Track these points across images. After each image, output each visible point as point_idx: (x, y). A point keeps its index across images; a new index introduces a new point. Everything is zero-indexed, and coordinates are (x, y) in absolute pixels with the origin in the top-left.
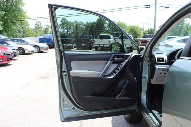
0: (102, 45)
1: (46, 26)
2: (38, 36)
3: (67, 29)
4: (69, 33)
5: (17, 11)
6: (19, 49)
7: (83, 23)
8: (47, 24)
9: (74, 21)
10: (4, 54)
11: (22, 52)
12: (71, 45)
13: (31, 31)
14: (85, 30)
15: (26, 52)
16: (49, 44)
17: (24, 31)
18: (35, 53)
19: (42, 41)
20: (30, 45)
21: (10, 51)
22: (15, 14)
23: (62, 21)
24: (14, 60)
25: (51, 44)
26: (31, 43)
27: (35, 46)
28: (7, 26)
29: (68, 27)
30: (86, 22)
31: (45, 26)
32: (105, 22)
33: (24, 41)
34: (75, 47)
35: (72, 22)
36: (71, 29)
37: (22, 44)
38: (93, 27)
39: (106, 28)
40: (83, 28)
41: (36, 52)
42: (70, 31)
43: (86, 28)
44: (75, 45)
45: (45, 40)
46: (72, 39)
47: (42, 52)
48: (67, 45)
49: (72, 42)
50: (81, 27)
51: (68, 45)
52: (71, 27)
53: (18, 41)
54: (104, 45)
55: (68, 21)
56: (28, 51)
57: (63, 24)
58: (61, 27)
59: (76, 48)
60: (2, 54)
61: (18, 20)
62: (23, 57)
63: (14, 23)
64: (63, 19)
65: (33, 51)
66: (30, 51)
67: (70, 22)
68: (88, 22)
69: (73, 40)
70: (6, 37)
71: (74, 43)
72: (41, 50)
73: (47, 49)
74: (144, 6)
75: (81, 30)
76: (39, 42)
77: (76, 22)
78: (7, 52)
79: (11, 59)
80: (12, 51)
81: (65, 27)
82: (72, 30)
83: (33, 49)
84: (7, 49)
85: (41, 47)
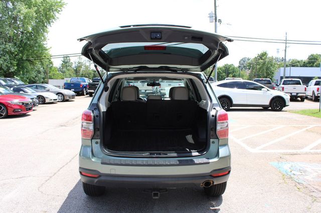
1: (77, 63)
2: (65, 78)
5: (36, 47)
6: (39, 98)
8: (79, 60)
10: (23, 103)
11: (42, 100)
13: (56, 71)
15: (47, 101)
16: (77, 90)
17: (45, 71)
18: (58, 102)
19: (68, 86)
20: (52, 92)
21: (28, 100)
22: (33, 51)
24: (34, 110)
25: (80, 90)
26: (53, 90)
27: (58, 94)
28: (22, 67)
31: (75, 63)
33: (44, 88)
37: (42, 92)
41: (60, 100)
45: (72, 85)
47: (67, 101)
53: (37, 87)
56: (49, 99)
60: (21, 104)
61: (37, 58)
62: (43, 106)
63: (32, 62)
65: (56, 100)
66: (51, 100)
70: (22, 83)
72: (65, 98)
73: (73, 97)
76: (65, 89)
78: (25, 101)
79: (30, 109)
80: (31, 100)
83: (56, 97)
84: (25, 98)
85: (66, 95)
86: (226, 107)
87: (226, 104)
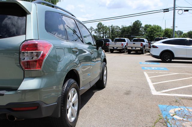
0: (116, 48)
3: (103, 33)
4: (105, 37)
7: (120, 28)
9: (110, 26)
23: (98, 26)
29: (104, 31)
30: (122, 26)
32: (141, 26)
35: (108, 27)
36: (107, 33)
38: (129, 31)
40: (119, 32)
42: (106, 35)
43: (122, 33)
50: (117, 31)
52: (107, 31)
54: (117, 47)
55: (104, 26)
57: (99, 29)
58: (97, 32)
64: (99, 24)
67: (106, 26)
68: (124, 27)
74: (163, 11)
75: (117, 35)
77: (111, 27)
81: (101, 31)
82: (108, 35)
86: (169, 60)
87: (169, 57)
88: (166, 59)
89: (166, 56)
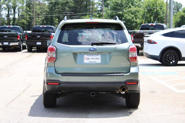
3: (8, 8)
12: (17, 44)
14: (48, 10)
34: (24, 48)
36: (17, 8)
39: (95, 6)
40: (44, 5)
43: (52, 7)
44: (24, 44)
46: (19, 33)
48: (9, 44)
49: (19, 39)
51: (12, 44)
59: (27, 50)
69: (21, 36)
71: (22, 41)
75: (39, 12)
82: (19, 11)
86: (174, 61)
87: (173, 58)
88: (170, 61)
89: (170, 56)
